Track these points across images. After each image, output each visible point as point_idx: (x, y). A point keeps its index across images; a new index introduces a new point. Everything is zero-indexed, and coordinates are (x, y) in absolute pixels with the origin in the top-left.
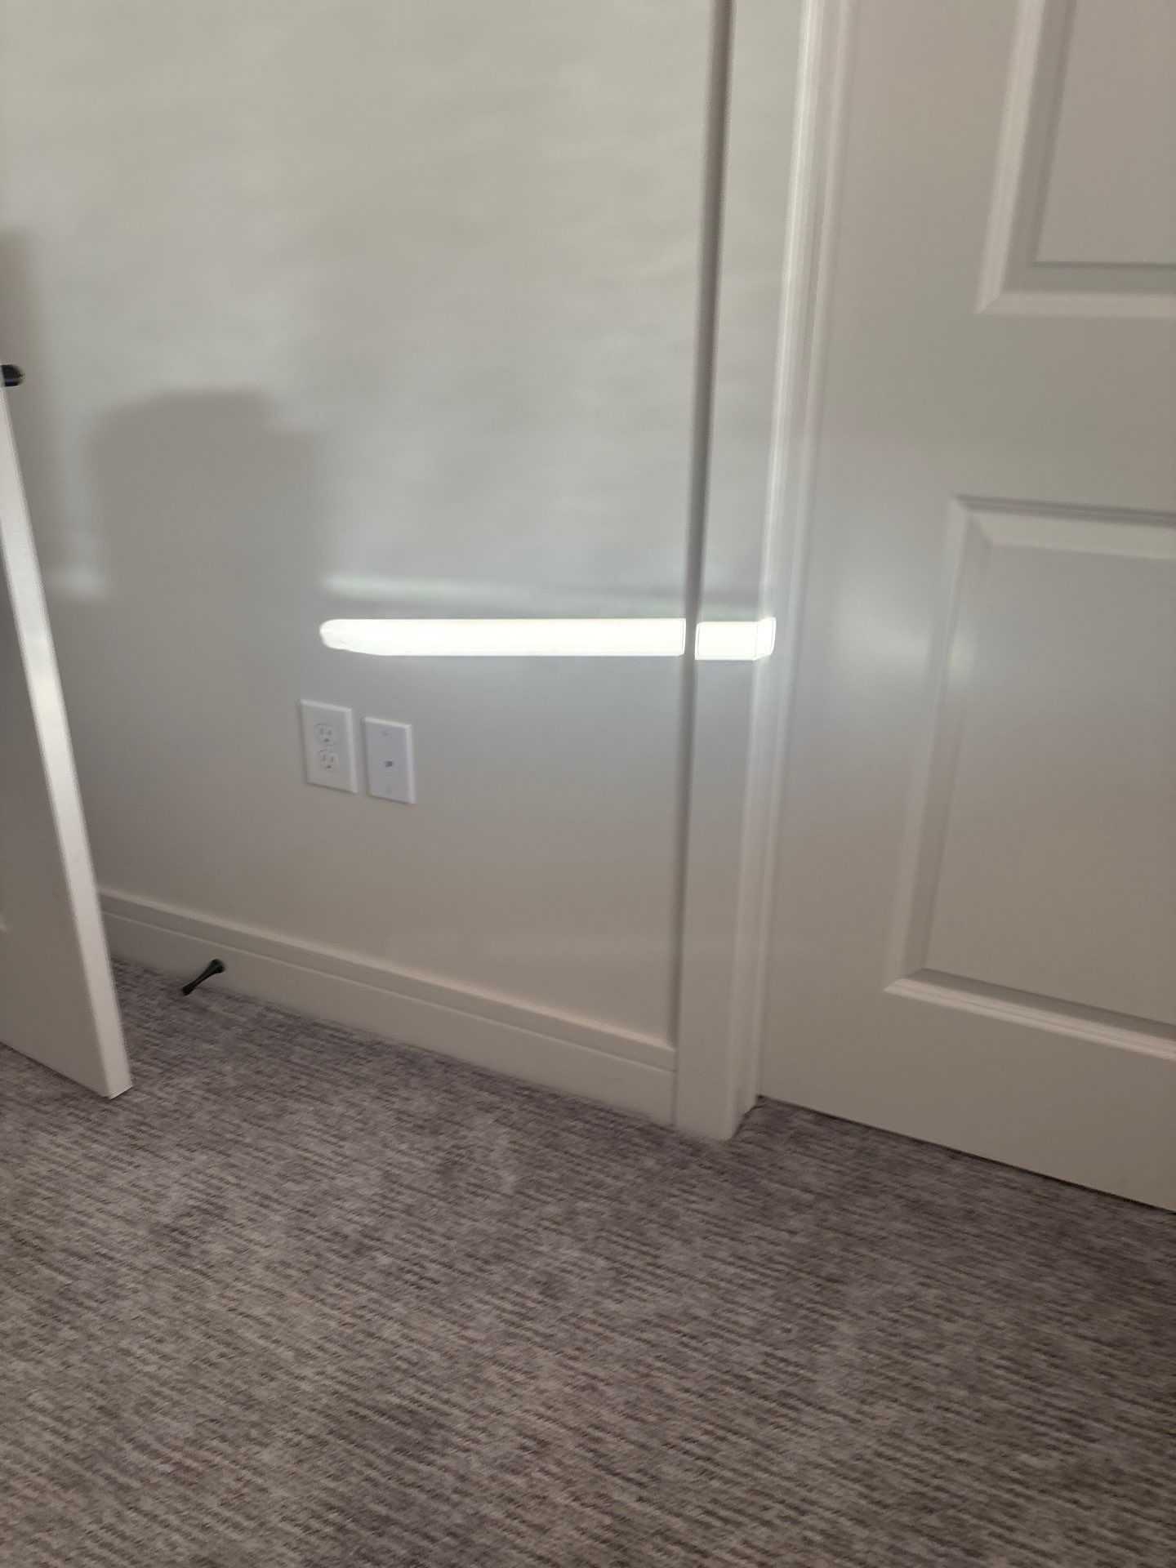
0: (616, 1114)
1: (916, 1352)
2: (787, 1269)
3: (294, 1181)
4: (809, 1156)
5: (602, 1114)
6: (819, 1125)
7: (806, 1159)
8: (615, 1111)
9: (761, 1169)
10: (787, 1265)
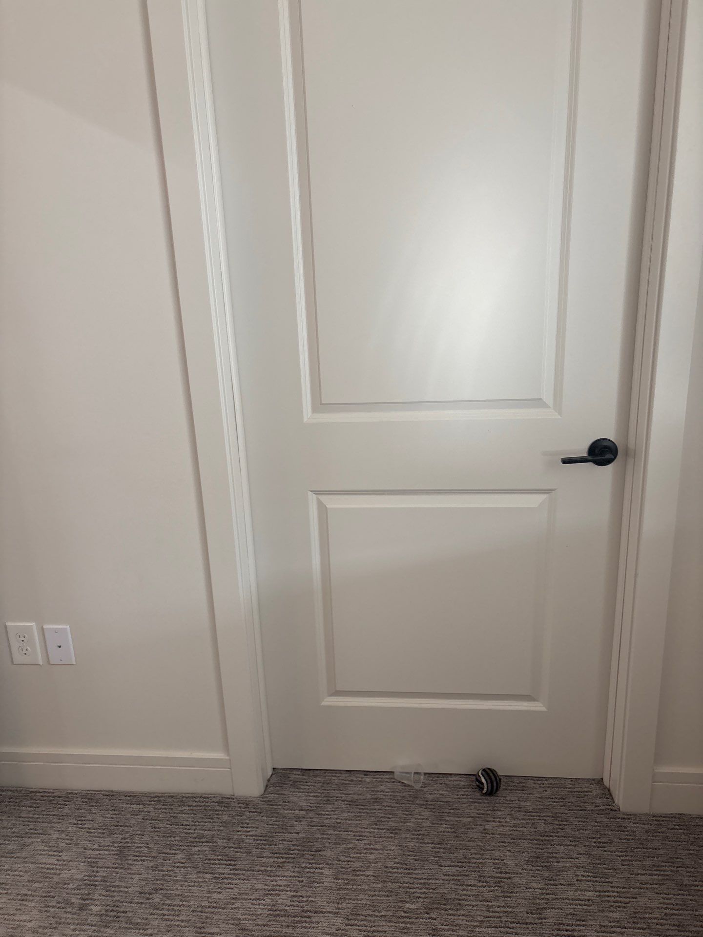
0: (205, 798)
1: (358, 873)
2: (297, 852)
3: (37, 882)
4: (301, 792)
5: (197, 800)
6: (303, 775)
7: (299, 794)
8: (204, 796)
9: (280, 805)
10: (297, 850)
